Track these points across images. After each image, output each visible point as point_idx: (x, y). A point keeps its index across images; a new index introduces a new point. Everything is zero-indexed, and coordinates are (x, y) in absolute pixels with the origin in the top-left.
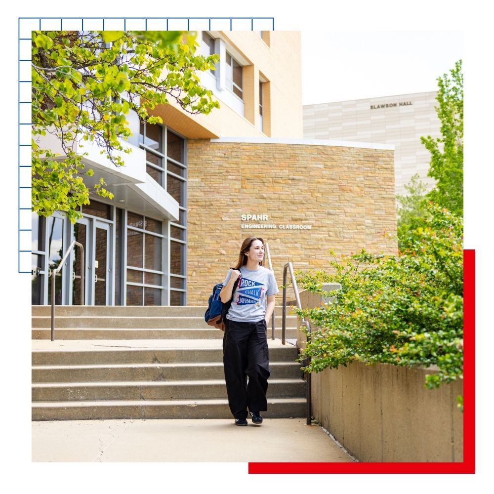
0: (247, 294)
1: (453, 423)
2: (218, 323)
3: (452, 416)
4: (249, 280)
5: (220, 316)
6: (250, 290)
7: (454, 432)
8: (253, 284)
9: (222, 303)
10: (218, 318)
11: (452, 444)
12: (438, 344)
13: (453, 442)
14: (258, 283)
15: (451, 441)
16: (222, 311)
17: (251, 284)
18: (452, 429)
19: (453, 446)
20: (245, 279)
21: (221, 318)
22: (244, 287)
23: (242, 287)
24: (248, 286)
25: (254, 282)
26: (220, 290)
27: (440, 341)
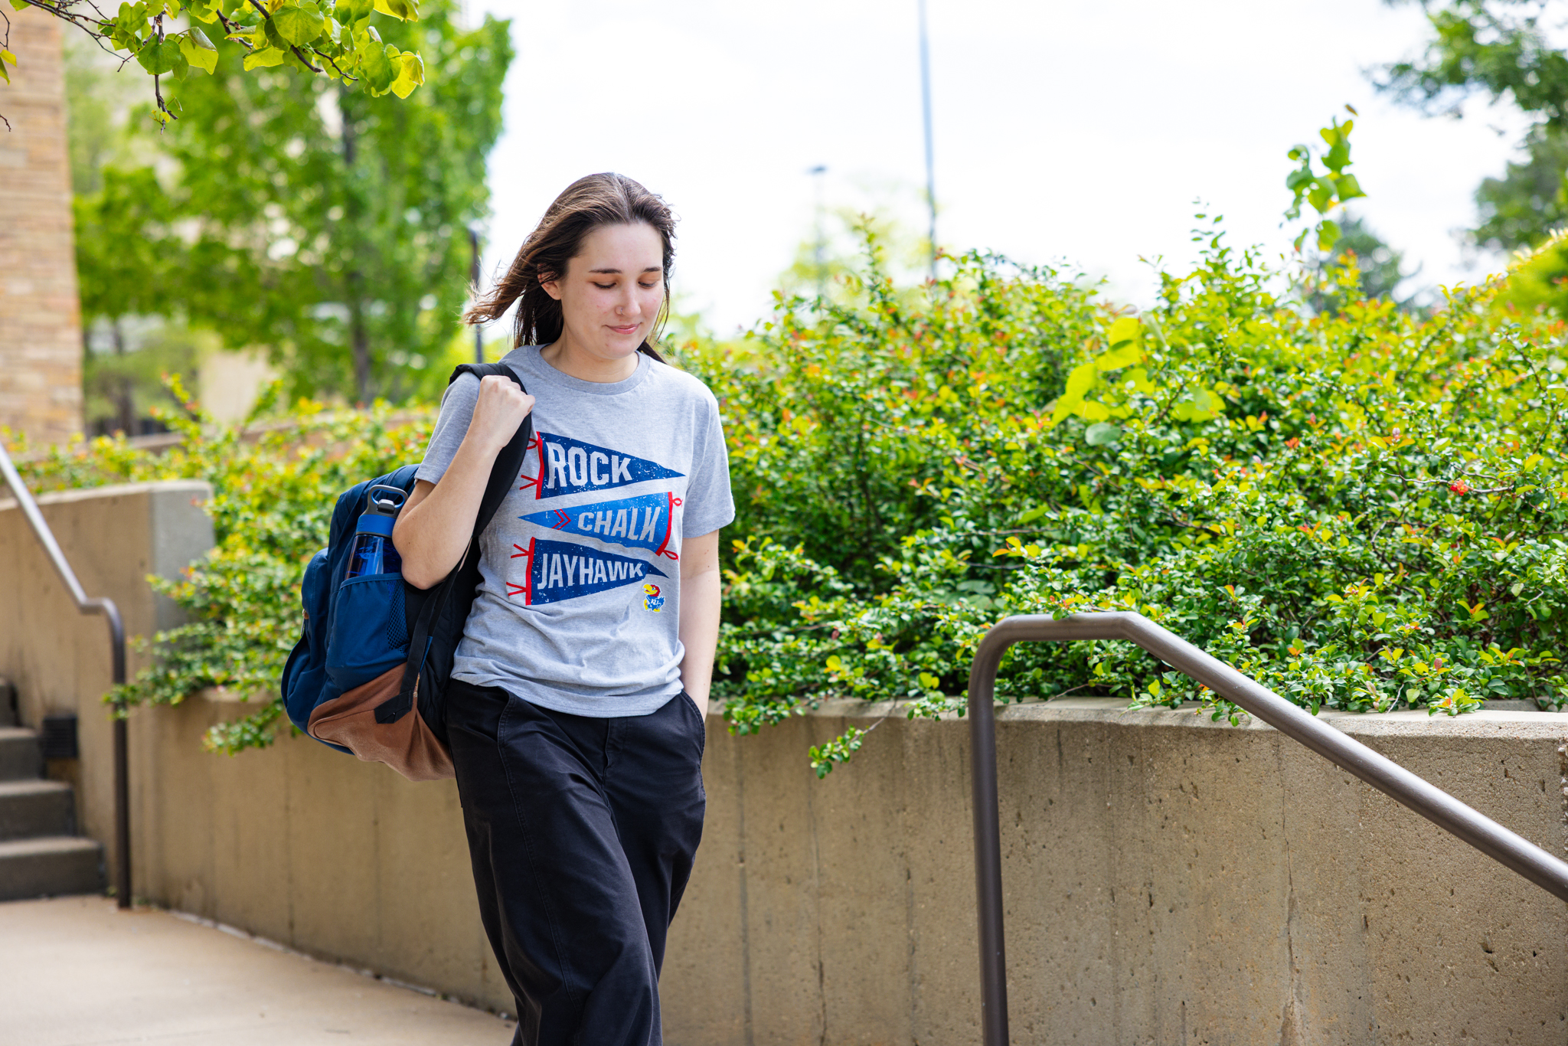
0: (592, 534)
1: (743, 819)
2: (387, 714)
3: (741, 806)
4: (590, 449)
5: (398, 672)
6: (604, 507)
7: (747, 840)
8: (619, 469)
9: (410, 588)
10: (387, 687)
11: (741, 865)
12: (735, 649)
13: (742, 861)
14: (649, 465)
15: (737, 858)
16: (406, 643)
17: (604, 469)
18: (742, 835)
19: (743, 870)
20: (567, 443)
21: (406, 686)
22: (572, 489)
23: (558, 491)
24: (590, 486)
25: (622, 456)
26: (394, 514)
27: (738, 643)
